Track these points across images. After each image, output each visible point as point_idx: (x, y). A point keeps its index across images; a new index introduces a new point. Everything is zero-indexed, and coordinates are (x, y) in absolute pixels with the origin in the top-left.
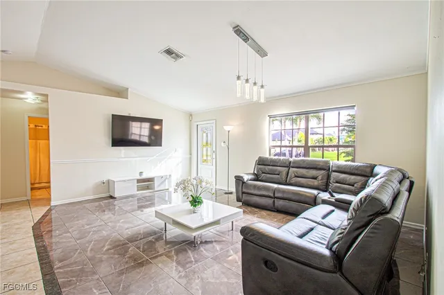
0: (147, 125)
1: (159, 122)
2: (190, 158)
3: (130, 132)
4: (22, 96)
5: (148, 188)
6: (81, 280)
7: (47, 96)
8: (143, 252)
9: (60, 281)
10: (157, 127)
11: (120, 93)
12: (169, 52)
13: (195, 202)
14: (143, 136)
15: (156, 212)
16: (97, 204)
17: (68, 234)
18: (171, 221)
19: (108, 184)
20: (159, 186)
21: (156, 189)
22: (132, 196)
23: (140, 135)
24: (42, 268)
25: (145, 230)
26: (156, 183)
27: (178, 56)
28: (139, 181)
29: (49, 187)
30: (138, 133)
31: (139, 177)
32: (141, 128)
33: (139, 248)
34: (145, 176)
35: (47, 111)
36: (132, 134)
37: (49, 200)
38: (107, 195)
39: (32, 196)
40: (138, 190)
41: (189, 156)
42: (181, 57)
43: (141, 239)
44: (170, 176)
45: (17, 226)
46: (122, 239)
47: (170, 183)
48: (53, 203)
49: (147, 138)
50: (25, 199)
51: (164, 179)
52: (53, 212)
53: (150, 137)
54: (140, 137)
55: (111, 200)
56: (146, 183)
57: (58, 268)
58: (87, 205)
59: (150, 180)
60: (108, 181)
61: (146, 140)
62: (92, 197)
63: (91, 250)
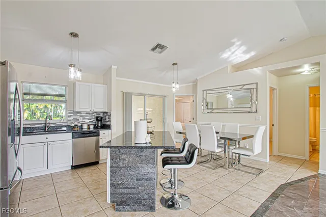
4: (300, 70)
48: (320, 171)
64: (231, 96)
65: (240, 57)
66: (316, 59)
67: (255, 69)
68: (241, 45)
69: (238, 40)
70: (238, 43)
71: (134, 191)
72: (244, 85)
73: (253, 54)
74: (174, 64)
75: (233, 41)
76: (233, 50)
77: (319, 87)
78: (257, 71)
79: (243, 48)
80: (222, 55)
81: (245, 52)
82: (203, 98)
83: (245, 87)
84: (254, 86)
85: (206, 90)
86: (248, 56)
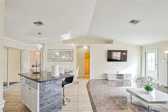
0: (120, 53)
1: (126, 51)
2: (141, 67)
3: (113, 56)
4: (84, 47)
5: (120, 78)
6: (101, 107)
7: (89, 46)
8: (122, 104)
9: (95, 104)
10: (124, 54)
11: (110, 42)
12: (132, 22)
13: (148, 89)
14: (118, 57)
15: (127, 89)
16: (102, 81)
17: (95, 90)
18: (135, 95)
19: (106, 75)
20: (125, 78)
21: (124, 79)
22: (115, 81)
23: (117, 57)
24: (90, 98)
25: (122, 96)
26: (124, 77)
27: (137, 22)
28: (117, 75)
29: (89, 74)
30: (116, 56)
31: (117, 74)
32: (117, 54)
33: (120, 102)
34: (119, 73)
35: (89, 51)
36: (113, 57)
37: (89, 77)
38: (105, 79)
39: (85, 75)
40: (117, 79)
41: (140, 66)
42: (139, 22)
43: (120, 99)
44: (131, 74)
45: (83, 84)
46: (113, 96)
47: (131, 77)
48: (90, 79)
49: (119, 58)
50: (83, 76)
51: (128, 75)
52: (90, 81)
53: (121, 58)
54: (116, 58)
55: (107, 81)
56: (120, 76)
57: (94, 100)
58: (100, 81)
59: (122, 75)
60: (106, 74)
61: (119, 59)
62: (101, 79)
63: (103, 97)
64: (58, 53)
65: (67, 38)
66: (89, 45)
67: (72, 44)
68: (70, 34)
69: (70, 32)
70: (70, 33)
71: (53, 103)
72: (68, 50)
73: (71, 38)
74: (39, 34)
75: (69, 31)
76: (66, 35)
77: (89, 53)
78: (73, 45)
79: (70, 35)
80: (62, 35)
81: (69, 37)
82: (48, 54)
83: (68, 51)
84: (72, 51)
85: (50, 50)
86: (69, 38)
